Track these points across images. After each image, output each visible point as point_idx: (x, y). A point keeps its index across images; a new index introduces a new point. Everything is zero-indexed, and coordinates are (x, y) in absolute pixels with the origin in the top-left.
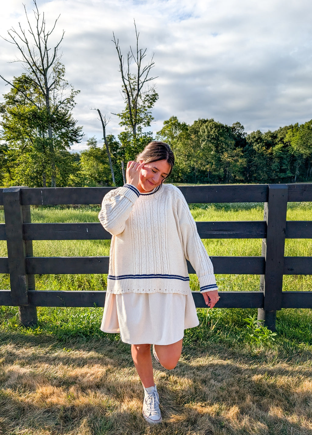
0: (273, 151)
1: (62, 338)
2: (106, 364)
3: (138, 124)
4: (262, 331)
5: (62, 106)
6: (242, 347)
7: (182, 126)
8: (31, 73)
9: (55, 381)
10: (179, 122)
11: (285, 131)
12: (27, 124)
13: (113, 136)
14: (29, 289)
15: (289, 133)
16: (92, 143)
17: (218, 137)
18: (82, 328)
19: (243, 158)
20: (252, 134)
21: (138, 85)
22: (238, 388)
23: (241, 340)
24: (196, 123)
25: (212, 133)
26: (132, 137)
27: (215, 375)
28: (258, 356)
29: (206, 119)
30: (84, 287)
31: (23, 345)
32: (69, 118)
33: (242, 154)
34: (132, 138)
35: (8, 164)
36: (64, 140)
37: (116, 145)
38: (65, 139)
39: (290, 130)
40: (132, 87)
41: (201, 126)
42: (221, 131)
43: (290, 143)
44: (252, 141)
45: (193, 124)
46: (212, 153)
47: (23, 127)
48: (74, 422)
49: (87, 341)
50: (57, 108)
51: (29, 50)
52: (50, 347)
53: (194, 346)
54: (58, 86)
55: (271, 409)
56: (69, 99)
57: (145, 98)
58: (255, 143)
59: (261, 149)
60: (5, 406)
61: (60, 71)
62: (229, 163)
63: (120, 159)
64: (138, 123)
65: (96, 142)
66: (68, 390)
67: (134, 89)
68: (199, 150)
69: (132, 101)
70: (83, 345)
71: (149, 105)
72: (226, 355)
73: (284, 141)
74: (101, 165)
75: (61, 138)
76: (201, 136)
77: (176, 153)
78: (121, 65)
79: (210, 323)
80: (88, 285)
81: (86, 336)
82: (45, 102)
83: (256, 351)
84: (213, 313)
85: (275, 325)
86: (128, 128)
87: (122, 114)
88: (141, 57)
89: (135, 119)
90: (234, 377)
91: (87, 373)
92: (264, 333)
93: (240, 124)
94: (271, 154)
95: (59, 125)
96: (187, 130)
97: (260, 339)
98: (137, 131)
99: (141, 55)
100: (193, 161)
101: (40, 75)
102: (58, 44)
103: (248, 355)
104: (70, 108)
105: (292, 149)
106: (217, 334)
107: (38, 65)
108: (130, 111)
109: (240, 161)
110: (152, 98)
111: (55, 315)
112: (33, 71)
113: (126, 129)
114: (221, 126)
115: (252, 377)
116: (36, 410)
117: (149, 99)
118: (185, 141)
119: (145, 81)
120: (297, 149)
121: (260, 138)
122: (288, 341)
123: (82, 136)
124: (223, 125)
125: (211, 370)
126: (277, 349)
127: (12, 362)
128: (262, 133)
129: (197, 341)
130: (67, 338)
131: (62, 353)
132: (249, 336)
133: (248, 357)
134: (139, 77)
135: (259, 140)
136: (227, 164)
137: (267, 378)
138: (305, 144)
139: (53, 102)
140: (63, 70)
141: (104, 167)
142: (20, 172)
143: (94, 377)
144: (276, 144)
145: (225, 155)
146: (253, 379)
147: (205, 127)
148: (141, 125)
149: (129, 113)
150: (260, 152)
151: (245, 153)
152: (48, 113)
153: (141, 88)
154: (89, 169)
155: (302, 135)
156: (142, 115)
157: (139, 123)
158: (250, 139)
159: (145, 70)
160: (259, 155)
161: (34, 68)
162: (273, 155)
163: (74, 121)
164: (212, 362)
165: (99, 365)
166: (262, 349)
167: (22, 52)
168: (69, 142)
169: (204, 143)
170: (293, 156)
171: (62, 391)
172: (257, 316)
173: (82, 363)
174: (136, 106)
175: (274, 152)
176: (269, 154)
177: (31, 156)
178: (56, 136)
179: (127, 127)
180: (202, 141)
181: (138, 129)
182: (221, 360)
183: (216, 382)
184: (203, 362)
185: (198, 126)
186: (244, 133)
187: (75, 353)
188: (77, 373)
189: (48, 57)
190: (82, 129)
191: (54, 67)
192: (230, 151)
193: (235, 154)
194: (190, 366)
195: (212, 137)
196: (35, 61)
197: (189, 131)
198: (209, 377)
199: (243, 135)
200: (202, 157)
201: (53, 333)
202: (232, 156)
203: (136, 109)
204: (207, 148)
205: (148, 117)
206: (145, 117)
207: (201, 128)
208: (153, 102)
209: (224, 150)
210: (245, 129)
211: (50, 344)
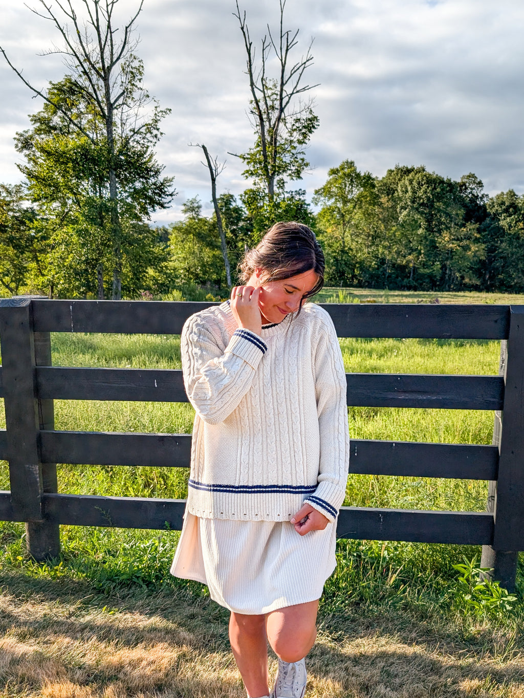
1: (103, 586)
2: (179, 644)
3: (277, 175)
4: (487, 591)
5: (137, 137)
6: (446, 619)
7: (364, 178)
8: (80, 76)
9: (79, 672)
10: (358, 171)
12: (71, 172)
13: (232, 196)
16: (193, 208)
17: (433, 201)
18: (142, 569)
19: (480, 244)
20: (498, 197)
21: (281, 99)
23: (445, 606)
24: (390, 175)
25: (420, 193)
26: (267, 198)
27: (389, 675)
28: (477, 639)
29: (410, 167)
30: (154, 487)
31: (28, 597)
32: (150, 160)
33: (478, 236)
34: (267, 201)
35: (35, 246)
36: (139, 204)
37: (237, 213)
38: (141, 200)
40: (270, 103)
41: (400, 180)
42: (438, 190)
44: (497, 210)
45: (385, 177)
46: (420, 231)
47: (63, 176)
49: (149, 596)
50: (127, 143)
51: (79, 33)
52: (78, 604)
53: (352, 613)
54: (129, 101)
56: (149, 124)
57: (294, 125)
58: (503, 215)
59: (515, 227)
61: (134, 71)
62: (452, 252)
63: (243, 240)
64: (279, 172)
65: (199, 207)
66: (102, 692)
67: (273, 108)
68: (394, 226)
69: (269, 131)
70: (140, 603)
71: (301, 138)
72: (414, 635)
74: (207, 250)
75: (133, 198)
76: (400, 199)
77: (351, 231)
78: (250, 62)
79: (388, 570)
80: (163, 482)
81: (149, 584)
82: (105, 131)
83: (473, 630)
84: (396, 549)
85: (514, 580)
86: (259, 181)
87: (248, 154)
88: (287, 47)
89: (272, 166)
90: (423, 681)
91: (140, 660)
92: (492, 595)
93: (476, 178)
95: (130, 173)
96: (373, 186)
97: (483, 606)
98: (275, 189)
99: (287, 42)
100: (383, 246)
101: (97, 80)
102: (133, 21)
103: (456, 637)
104: (151, 142)
106: (399, 593)
107: (93, 60)
108: (264, 150)
109: (474, 248)
110: (306, 124)
111: (95, 539)
112: (85, 73)
113: (255, 184)
114: (438, 182)
115: (461, 684)
117: (301, 128)
118: (368, 208)
119: (295, 91)
121: (513, 205)
123: (171, 195)
124: (443, 178)
125: (381, 664)
126: (515, 627)
128: (517, 196)
129: (359, 604)
130: (112, 587)
131: (98, 617)
132: (462, 598)
133: (457, 641)
134: (282, 84)
135: (511, 210)
136: (448, 254)
137: (490, 687)
139: (119, 131)
140: (141, 70)
141: (214, 255)
142: (56, 261)
143: (153, 667)
145: (445, 237)
146: (462, 688)
147: (407, 183)
148: (285, 176)
149: (262, 153)
150: (512, 232)
151: (483, 234)
152: (110, 151)
153: (285, 106)
154: (185, 259)
156: (287, 158)
157: (281, 173)
158: (494, 206)
159: (295, 71)
160: (511, 238)
161: (86, 65)
163: (158, 167)
164: (384, 649)
165: (166, 645)
166: (486, 626)
167: (64, 34)
168: (149, 207)
169: (405, 213)
171: (90, 693)
172: (479, 561)
173: (134, 638)
174: (276, 139)
177: (77, 232)
178: (123, 194)
179: (257, 180)
180: (401, 209)
181: (278, 184)
182: (403, 646)
183: (388, 689)
184: (366, 648)
185: (395, 179)
186: (483, 195)
187: (125, 617)
188: (123, 659)
189: (112, 45)
190: (172, 183)
191: (123, 63)
192: (455, 228)
193: (464, 235)
194: (341, 655)
195: (422, 201)
196: (87, 53)
197: (376, 189)
198: (376, 679)
199: (481, 198)
200: (400, 240)
201: (86, 576)
202: (458, 240)
203: (275, 146)
204: (410, 222)
205: (297, 162)
206: (292, 162)
207: (401, 183)
208: (308, 133)
209: (443, 226)
210: (485, 188)
211: (79, 597)
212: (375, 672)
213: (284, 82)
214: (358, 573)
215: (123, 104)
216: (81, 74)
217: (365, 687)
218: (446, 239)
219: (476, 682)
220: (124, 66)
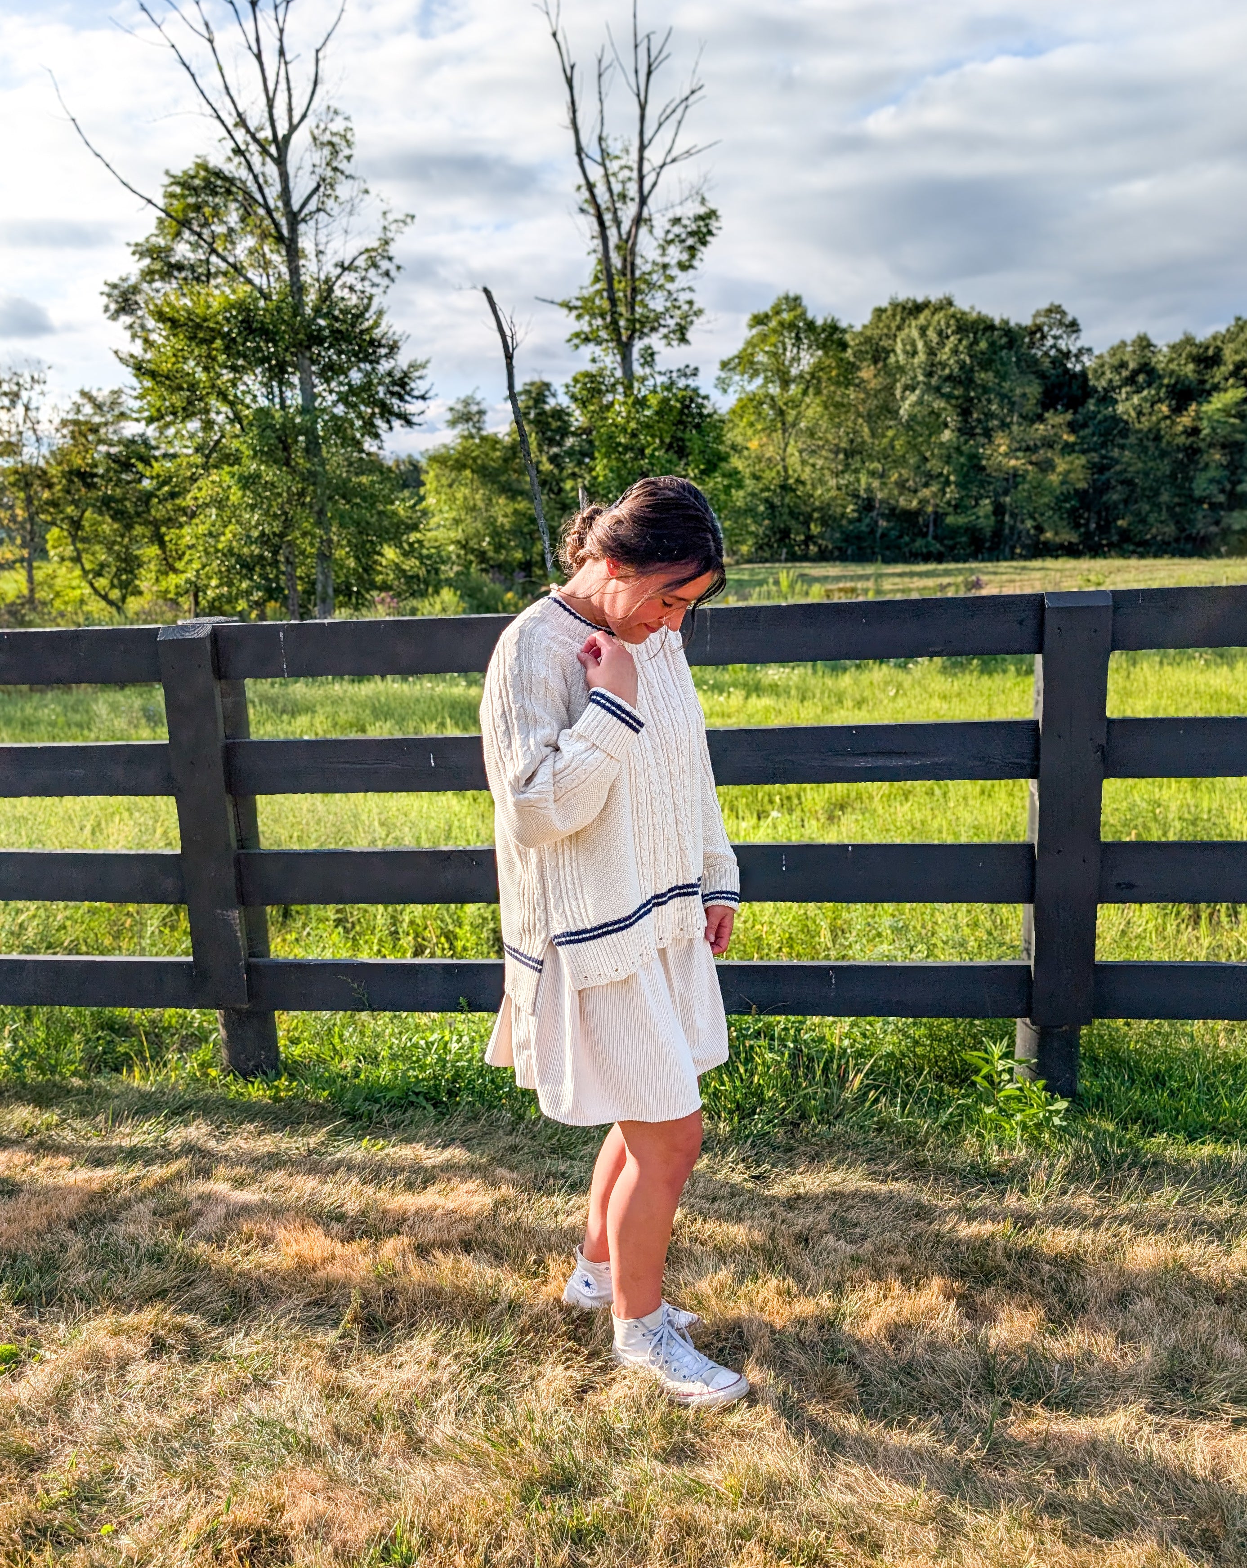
0: (1201, 419)
1: (359, 1109)
2: (496, 1185)
3: (639, 338)
4: (1023, 1096)
5: (349, 278)
7: (824, 330)
8: (229, 158)
10: (810, 316)
12: (221, 358)
13: (547, 386)
14: (252, 955)
16: (468, 415)
17: (972, 370)
18: (423, 1080)
19: (1075, 455)
20: (1114, 351)
21: (641, 178)
22: (907, 1259)
23: (951, 1126)
24: (879, 318)
25: (944, 355)
26: (620, 389)
27: (843, 1223)
28: (1002, 1174)
29: (920, 299)
31: (236, 1128)
32: (376, 325)
33: (1072, 439)
34: (620, 394)
35: (152, 512)
36: (360, 415)
37: (560, 419)
38: (362, 408)
40: (617, 188)
41: (899, 328)
42: (983, 345)
44: (1111, 381)
45: (867, 323)
46: (946, 435)
47: (206, 369)
48: (394, 1332)
49: (438, 1121)
50: (330, 290)
51: (220, 67)
52: (321, 1135)
53: (786, 1139)
54: (330, 204)
55: (1003, 1316)
56: (373, 250)
57: (668, 232)
58: (1124, 390)
59: (1150, 414)
60: (194, 1289)
61: (336, 140)
62: (1015, 476)
63: (574, 476)
64: (642, 332)
65: (481, 413)
66: (377, 1250)
67: (623, 197)
68: (890, 427)
69: (618, 248)
70: (424, 1131)
71: (685, 257)
72: (891, 1168)
74: (502, 501)
75: (347, 404)
76: (901, 369)
77: (800, 444)
78: (573, 102)
80: (446, 946)
81: (436, 1103)
82: (284, 269)
83: (996, 1160)
86: (602, 354)
87: (578, 299)
88: (650, 66)
89: (628, 320)
91: (434, 1208)
92: (1031, 1104)
93: (1064, 313)
94: (1194, 431)
95: (339, 353)
96: (844, 346)
97: (1017, 1123)
98: (638, 370)
99: (649, 57)
100: (869, 472)
101: (264, 164)
102: (328, 36)
103: (966, 1171)
104: (378, 286)
106: (867, 1104)
107: (252, 125)
108: (610, 289)
109: (1062, 466)
110: (694, 228)
111: (336, 1041)
112: (238, 151)
113: (594, 360)
114: (981, 327)
115: (963, 1232)
116: (283, 1299)
117: (683, 236)
118: (834, 392)
119: (668, 160)
121: (1145, 368)
122: (1111, 1128)
123: (424, 396)
124: (992, 320)
125: (832, 1208)
126: (1069, 1153)
127: (206, 1173)
128: (1155, 347)
129: (798, 1123)
130: (375, 1109)
131: (357, 1152)
132: (981, 1112)
133: (966, 1177)
134: (642, 148)
135: (1141, 378)
136: (1006, 480)
137: (1011, 1233)
139: (313, 267)
140: (349, 136)
141: (515, 510)
142: (201, 542)
143: (455, 1218)
144: (1216, 388)
145: (999, 445)
146: (965, 1237)
147: (915, 334)
148: (655, 341)
149: (605, 294)
150: (1145, 424)
151: (1081, 433)
152: (297, 309)
153: (650, 192)
154: (457, 521)
156: (657, 302)
157: (647, 335)
158: (1103, 373)
159: (668, 116)
160: (1141, 440)
161: (240, 135)
162: (1202, 436)
163: (396, 338)
164: (837, 1187)
165: (474, 1186)
166: (1021, 1153)
167: (193, 75)
168: (379, 422)
169: (913, 398)
171: (358, 1250)
172: (1012, 1044)
173: (420, 1179)
174: (633, 264)
175: (1205, 423)
176: (1185, 432)
177: (240, 480)
178: (328, 397)
179: (598, 351)
180: (904, 392)
181: (643, 357)
182: (869, 1183)
183: (841, 1241)
184: (808, 1187)
185: (889, 327)
186: (1079, 350)
187: (401, 1153)
188: (405, 1207)
189: (289, 89)
190: (425, 371)
191: (314, 125)
192: (1020, 424)
193: (1044, 438)
194: (765, 1198)
195: (947, 371)
196: (241, 110)
197: (850, 351)
199: (1077, 356)
200: (904, 456)
201: (330, 1095)
202: (1028, 449)
203: (633, 279)
204: (924, 417)
205: (679, 308)
206: (667, 310)
207: (902, 335)
208: (698, 246)
209: (996, 422)
210: (1083, 334)
211: (321, 1126)
212: (822, 1219)
213: (646, 142)
214: (794, 1075)
215: (319, 210)
216: (231, 154)
217: (803, 1239)
218: (1003, 449)
219: (988, 1228)
220: (316, 132)
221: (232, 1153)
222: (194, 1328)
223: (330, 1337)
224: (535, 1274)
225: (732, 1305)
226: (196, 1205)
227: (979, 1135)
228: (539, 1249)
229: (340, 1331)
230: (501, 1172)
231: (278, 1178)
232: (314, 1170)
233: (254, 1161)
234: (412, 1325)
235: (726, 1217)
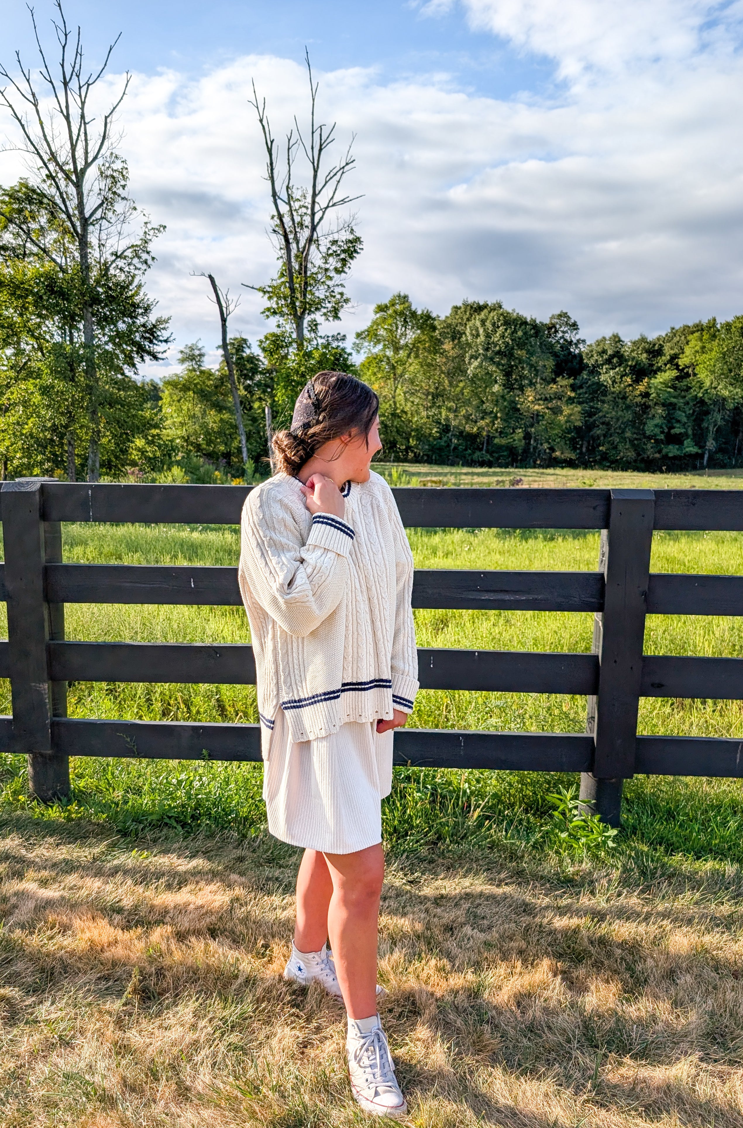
0: (650, 388)
1: (128, 828)
2: (231, 887)
3: (308, 314)
4: (586, 827)
5: (121, 263)
6: (540, 860)
7: (422, 318)
8: (44, 181)
9: (117, 918)
10: (413, 308)
11: (683, 337)
12: (31, 308)
13: (245, 341)
14: (55, 716)
15: (692, 343)
16: (193, 356)
17: (513, 349)
18: (174, 807)
19: (574, 405)
20: (598, 343)
21: (313, 214)
22: (523, 944)
23: (538, 846)
24: (457, 312)
25: (496, 338)
26: (295, 345)
27: (475, 916)
28: (576, 880)
29: (481, 303)
30: (176, 714)
31: (40, 840)
32: (137, 294)
33: (573, 395)
34: (294, 348)
36: (123, 351)
37: (252, 363)
38: (125, 346)
39: (697, 334)
40: (297, 219)
41: (468, 320)
42: (520, 333)
43: (694, 369)
44: (597, 361)
45: (448, 315)
46: (496, 388)
47: (21, 315)
48: (164, 1000)
49: (186, 838)
50: (107, 269)
51: (41, 124)
52: (103, 847)
53: (429, 854)
54: (110, 215)
55: (593, 988)
56: (137, 246)
57: (329, 248)
58: (604, 367)
59: (620, 383)
60: (12, 966)
61: (116, 174)
62: (538, 415)
63: (260, 399)
64: (310, 311)
65: (201, 355)
66: (148, 937)
67: (301, 225)
68: (461, 381)
69: (297, 256)
70: (176, 845)
71: (339, 265)
72: (502, 876)
73: (680, 363)
74: (213, 412)
75: (114, 344)
76: (469, 345)
77: (404, 388)
78: (271, 164)
79: (469, 806)
80: (185, 710)
81: (184, 825)
82: (77, 254)
83: (571, 870)
84: (478, 781)
85: (619, 815)
86: (284, 322)
87: (270, 287)
88: (321, 145)
89: (301, 302)
90: (516, 922)
91: (187, 904)
92: (592, 831)
93: (569, 318)
94: (646, 395)
95: (111, 311)
96: (434, 328)
97: (583, 845)
98: (307, 334)
99: (321, 139)
100: (447, 408)
101: (66, 186)
102: (114, 108)
103: (552, 878)
104: (139, 269)
105: (698, 384)
106: (483, 830)
107: (61, 160)
108: (291, 281)
109: (567, 410)
110: (346, 248)
111: (110, 777)
112: (50, 176)
113: (279, 326)
114: (519, 322)
116: (80, 974)
117: (339, 252)
118: (427, 357)
119: (331, 204)
120: (712, 384)
121: (618, 354)
122: (646, 849)
123: (166, 341)
124: (526, 319)
125: (466, 906)
126: (619, 866)
127: (19, 875)
128: (623, 342)
129: (437, 843)
130: (140, 828)
131: (129, 860)
132: (558, 836)
133: (553, 883)
134: (314, 195)
135: (615, 360)
136: (532, 418)
137: (591, 926)
138: (732, 374)
139: (97, 254)
140: (124, 173)
141: (221, 419)
142: (10, 428)
143: (203, 911)
144: (659, 369)
145: (528, 396)
147: (478, 324)
148: (318, 316)
149: (287, 285)
150: (617, 389)
151: (578, 392)
152: (84, 280)
153: (318, 223)
154: (182, 424)
155: (726, 349)
156: (321, 293)
157: (313, 312)
158: (592, 356)
159: (331, 178)
160: (615, 398)
161: (52, 166)
162: (651, 398)
163: (149, 303)
164: (469, 890)
165: (216, 888)
166: (586, 866)
167: (23, 126)
168: (135, 356)
169: (476, 363)
170: (702, 402)
171: (135, 936)
172: (577, 789)
173: (176, 882)
174: (306, 267)
175: (653, 390)
176: (641, 395)
177: (40, 389)
178: (102, 338)
179: (282, 320)
180: (470, 359)
181: (310, 326)
182: (489, 887)
183: (476, 930)
184: (448, 889)
185: (462, 319)
186: (578, 341)
187: (160, 861)
188: (167, 903)
189: (86, 140)
190: (167, 325)
191: (101, 164)
192: (541, 384)
193: (556, 393)
194: (420, 897)
195: (498, 348)
196: (54, 150)
197: (437, 332)
198: (460, 920)
199: (576, 344)
200: (469, 400)
201: (107, 817)
202: (546, 399)
203: (306, 276)
204: (482, 375)
205: (334, 297)
206: (327, 297)
207: (470, 324)
208: (348, 259)
209: (527, 382)
210: (580, 331)
211: (101, 840)
212: (459, 914)
213: (317, 192)
214: (433, 809)
215: (102, 218)
216: (45, 178)
217: (449, 929)
218: (531, 398)
219: (575, 921)
220: (103, 168)
221: (37, 860)
222: (13, 998)
223: (116, 1005)
224: (263, 955)
225: (404, 978)
226: (13, 900)
227: (557, 852)
228: (265, 936)
229: (124, 1000)
230: (234, 877)
231: (72, 879)
232: (99, 873)
233: (54, 865)
234: (177, 995)
235: (393, 912)
